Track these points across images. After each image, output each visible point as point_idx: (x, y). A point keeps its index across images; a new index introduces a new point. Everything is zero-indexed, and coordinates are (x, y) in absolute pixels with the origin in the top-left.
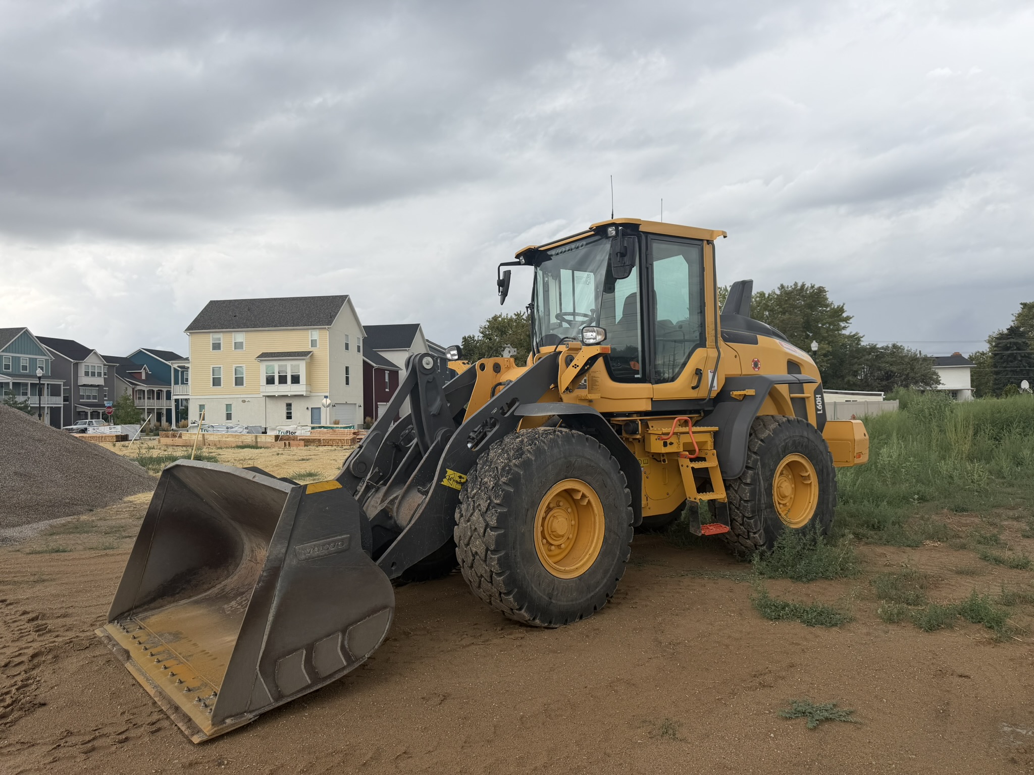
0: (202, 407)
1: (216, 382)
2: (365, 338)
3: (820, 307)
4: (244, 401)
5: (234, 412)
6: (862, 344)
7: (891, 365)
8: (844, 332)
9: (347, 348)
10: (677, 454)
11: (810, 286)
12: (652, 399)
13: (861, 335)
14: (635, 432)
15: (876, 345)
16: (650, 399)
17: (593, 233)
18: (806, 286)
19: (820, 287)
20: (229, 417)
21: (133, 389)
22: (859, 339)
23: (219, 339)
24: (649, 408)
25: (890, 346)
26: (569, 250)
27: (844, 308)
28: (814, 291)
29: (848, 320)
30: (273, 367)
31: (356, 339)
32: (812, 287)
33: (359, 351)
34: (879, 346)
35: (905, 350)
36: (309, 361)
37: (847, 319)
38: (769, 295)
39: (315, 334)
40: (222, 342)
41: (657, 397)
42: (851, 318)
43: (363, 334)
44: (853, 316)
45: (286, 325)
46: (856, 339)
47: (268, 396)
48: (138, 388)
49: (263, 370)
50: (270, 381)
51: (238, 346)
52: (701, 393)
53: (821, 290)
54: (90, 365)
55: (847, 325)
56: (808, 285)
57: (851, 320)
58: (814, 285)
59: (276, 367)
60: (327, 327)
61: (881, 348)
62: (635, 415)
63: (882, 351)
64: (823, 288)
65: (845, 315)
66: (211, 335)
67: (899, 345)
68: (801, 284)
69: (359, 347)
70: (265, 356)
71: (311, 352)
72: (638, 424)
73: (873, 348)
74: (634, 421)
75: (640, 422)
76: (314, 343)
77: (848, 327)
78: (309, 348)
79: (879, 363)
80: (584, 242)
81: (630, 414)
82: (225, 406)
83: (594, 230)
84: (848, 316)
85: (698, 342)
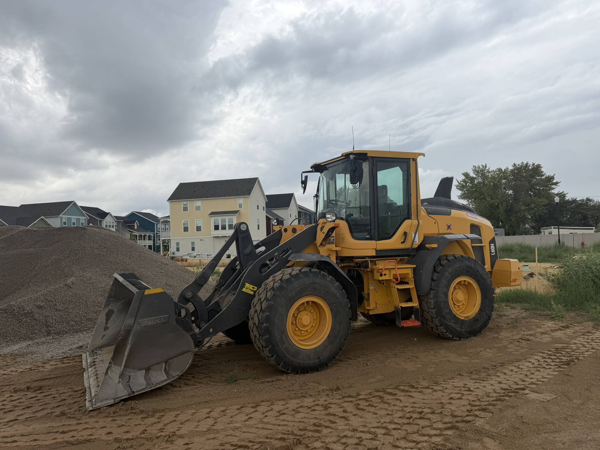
0: (178, 244)
1: (186, 229)
2: (267, 202)
3: (538, 177)
4: (201, 240)
5: (196, 247)
6: (567, 198)
7: (587, 211)
8: (553, 191)
9: (258, 208)
10: (390, 280)
11: (532, 164)
12: (376, 249)
13: (565, 192)
14: (367, 267)
15: (576, 199)
16: (375, 250)
17: (344, 157)
18: (529, 164)
19: (538, 164)
20: (193, 249)
21: (131, 234)
22: (564, 196)
23: (187, 205)
24: (374, 254)
25: (585, 199)
26: (334, 166)
27: (554, 177)
28: (534, 167)
29: (558, 184)
30: (218, 220)
31: (263, 203)
32: (533, 165)
33: (264, 210)
34: (578, 199)
35: (595, 201)
36: (238, 216)
37: (556, 184)
38: (505, 170)
39: (241, 200)
40: (188, 206)
41: (379, 248)
42: (559, 183)
43: (265, 200)
44: (560, 182)
45: (225, 196)
46: (562, 196)
47: (215, 237)
48: (134, 234)
49: (212, 221)
50: (216, 228)
51: (198, 208)
52: (407, 245)
53: (539, 166)
54: (108, 221)
55: (556, 187)
56: (530, 163)
57: (559, 184)
58: (534, 163)
59: (219, 220)
60: (248, 196)
61: (579, 201)
62: (367, 258)
63: (580, 202)
64: (540, 165)
65: (554, 181)
66: (182, 202)
67: (591, 198)
68: (526, 163)
69: (264, 207)
70: (213, 214)
71: (239, 211)
72: (368, 263)
73: (574, 201)
74: (366, 261)
75: (370, 262)
76: (240, 206)
77: (556, 188)
78: (238, 209)
79: (579, 210)
80: (341, 162)
81: (364, 257)
82: (191, 243)
83: (344, 156)
84: (557, 182)
85: (407, 216)
